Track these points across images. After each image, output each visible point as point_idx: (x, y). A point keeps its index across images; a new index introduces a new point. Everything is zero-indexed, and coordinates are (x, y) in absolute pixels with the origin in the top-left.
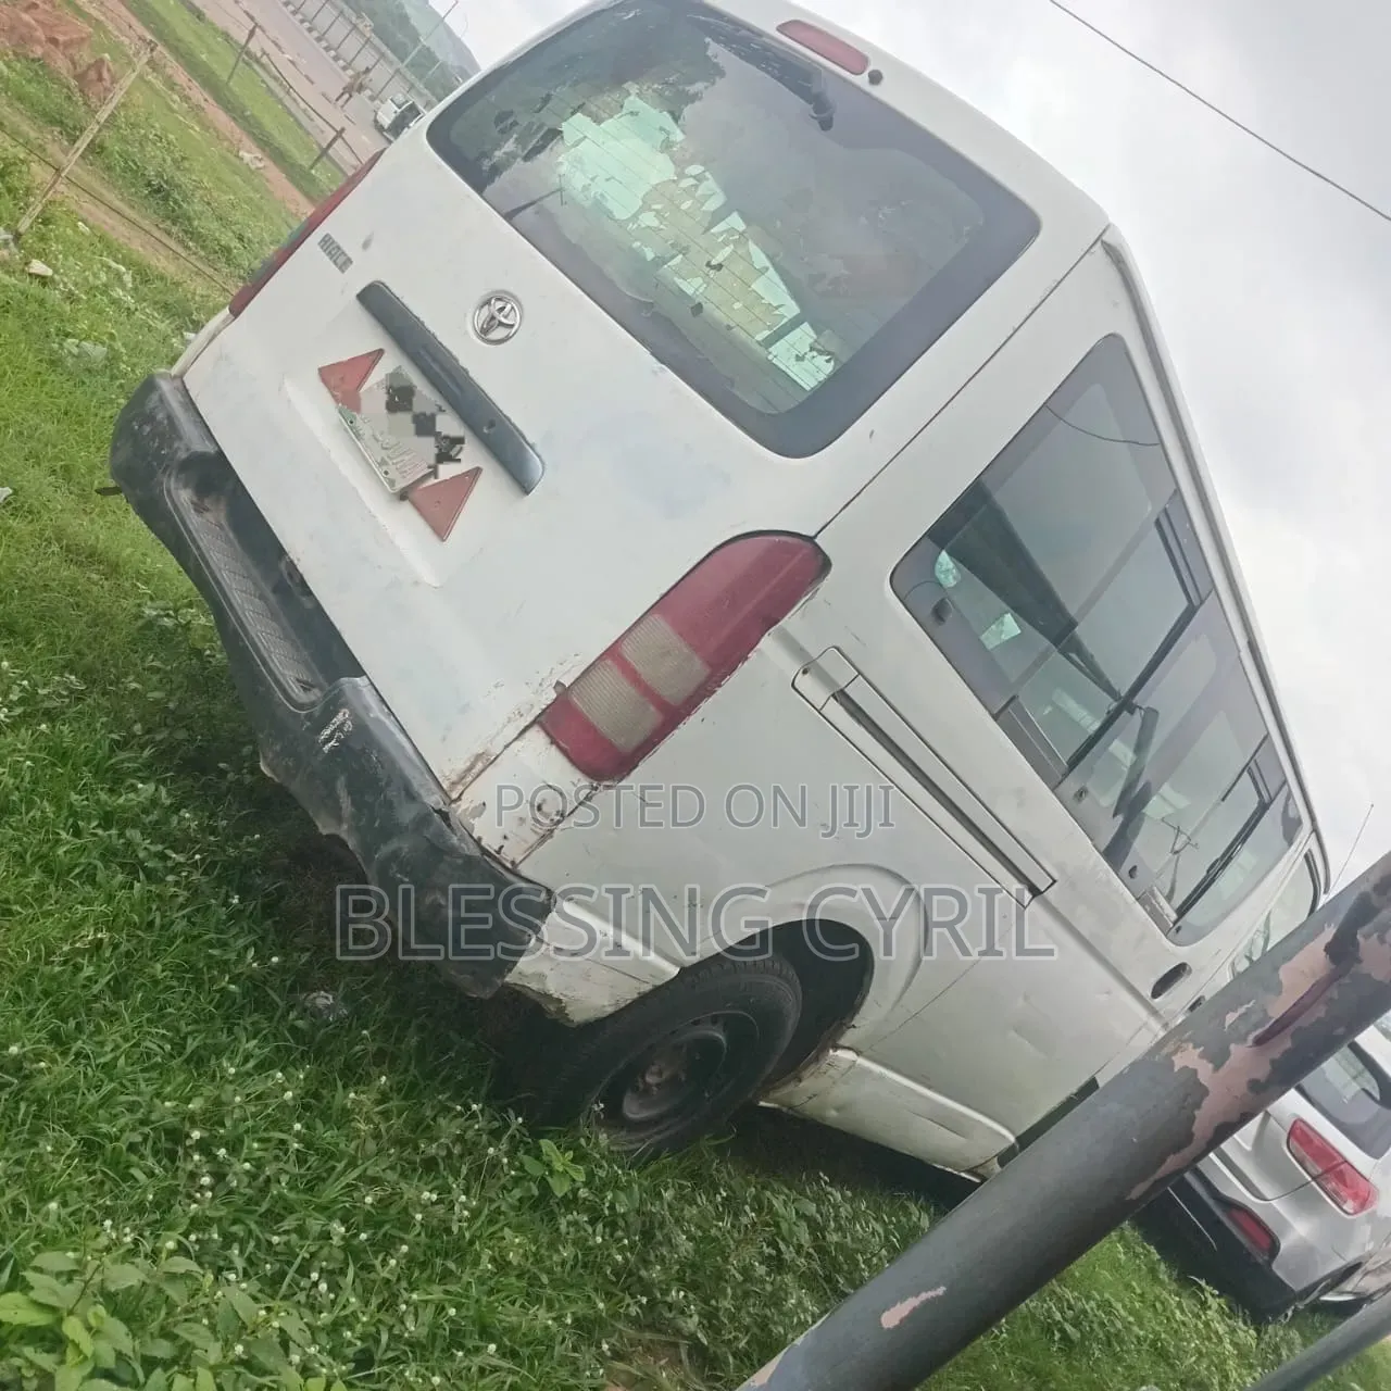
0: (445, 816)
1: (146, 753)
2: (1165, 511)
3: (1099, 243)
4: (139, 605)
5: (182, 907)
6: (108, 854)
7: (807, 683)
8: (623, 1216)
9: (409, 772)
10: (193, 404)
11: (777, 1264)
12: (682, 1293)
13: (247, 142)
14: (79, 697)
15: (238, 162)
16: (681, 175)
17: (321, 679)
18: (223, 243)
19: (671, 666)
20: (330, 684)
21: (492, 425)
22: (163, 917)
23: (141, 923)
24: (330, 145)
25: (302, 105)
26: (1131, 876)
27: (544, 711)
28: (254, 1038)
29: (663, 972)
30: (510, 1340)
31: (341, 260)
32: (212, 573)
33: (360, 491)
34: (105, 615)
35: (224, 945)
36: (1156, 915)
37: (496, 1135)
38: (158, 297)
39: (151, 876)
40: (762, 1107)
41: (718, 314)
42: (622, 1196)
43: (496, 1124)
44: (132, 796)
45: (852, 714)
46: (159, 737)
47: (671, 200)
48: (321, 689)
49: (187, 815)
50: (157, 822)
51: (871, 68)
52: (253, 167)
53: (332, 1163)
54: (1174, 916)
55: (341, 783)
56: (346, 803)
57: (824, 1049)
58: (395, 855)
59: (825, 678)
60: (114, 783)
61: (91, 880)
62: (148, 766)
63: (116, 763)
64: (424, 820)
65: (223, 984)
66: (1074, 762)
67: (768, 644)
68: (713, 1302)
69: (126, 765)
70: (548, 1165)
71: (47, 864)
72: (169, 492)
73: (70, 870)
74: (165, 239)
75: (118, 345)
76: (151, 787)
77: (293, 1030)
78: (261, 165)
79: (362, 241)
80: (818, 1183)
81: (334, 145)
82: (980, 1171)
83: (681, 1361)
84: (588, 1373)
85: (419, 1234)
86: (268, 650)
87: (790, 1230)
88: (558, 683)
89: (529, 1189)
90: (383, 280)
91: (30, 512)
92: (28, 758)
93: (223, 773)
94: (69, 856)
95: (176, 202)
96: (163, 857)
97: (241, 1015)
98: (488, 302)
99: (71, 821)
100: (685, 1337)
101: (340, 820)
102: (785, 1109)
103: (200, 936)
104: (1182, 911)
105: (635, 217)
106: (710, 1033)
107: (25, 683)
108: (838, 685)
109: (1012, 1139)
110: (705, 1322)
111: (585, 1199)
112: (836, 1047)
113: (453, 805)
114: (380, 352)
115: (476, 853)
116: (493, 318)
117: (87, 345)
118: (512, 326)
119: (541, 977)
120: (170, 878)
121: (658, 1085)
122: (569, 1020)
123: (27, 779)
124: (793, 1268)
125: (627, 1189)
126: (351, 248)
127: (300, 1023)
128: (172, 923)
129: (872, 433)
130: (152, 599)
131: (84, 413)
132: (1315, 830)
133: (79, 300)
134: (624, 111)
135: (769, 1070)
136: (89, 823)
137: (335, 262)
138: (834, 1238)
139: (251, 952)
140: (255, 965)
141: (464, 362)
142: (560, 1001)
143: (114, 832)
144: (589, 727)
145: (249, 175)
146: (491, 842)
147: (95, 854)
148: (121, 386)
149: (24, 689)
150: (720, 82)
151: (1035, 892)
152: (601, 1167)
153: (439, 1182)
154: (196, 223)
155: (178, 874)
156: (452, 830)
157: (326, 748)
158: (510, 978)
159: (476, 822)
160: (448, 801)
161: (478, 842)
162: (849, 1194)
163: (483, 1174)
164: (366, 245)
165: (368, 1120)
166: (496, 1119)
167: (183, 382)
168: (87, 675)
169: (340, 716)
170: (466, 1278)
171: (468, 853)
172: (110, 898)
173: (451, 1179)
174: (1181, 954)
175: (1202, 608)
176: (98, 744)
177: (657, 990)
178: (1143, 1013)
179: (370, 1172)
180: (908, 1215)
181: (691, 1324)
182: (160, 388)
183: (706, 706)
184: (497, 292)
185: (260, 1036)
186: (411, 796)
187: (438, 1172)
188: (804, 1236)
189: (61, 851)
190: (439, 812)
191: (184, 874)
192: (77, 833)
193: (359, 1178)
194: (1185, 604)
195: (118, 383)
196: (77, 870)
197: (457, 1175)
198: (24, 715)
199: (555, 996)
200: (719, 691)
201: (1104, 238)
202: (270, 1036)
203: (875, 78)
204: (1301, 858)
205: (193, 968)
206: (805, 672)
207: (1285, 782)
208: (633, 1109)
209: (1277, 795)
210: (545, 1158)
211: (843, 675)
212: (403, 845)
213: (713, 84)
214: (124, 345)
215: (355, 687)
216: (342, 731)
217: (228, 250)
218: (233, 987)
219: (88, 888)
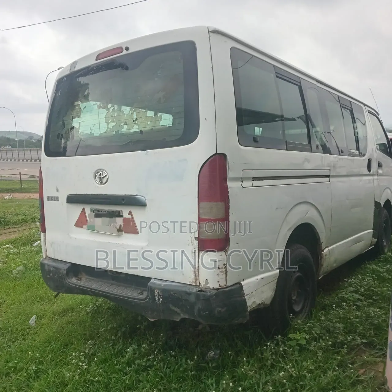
0: (201, 291)
1: (120, 341)
2: (276, 72)
3: (210, 33)
4: (85, 311)
5: (164, 367)
6: (137, 372)
7: (245, 184)
8: (320, 333)
9: (184, 289)
10: (56, 259)
11: (359, 308)
12: (351, 336)
13: (4, 194)
14: (94, 344)
15: (6, 200)
16: (108, 109)
17: (142, 288)
18: (21, 219)
19: (215, 210)
20: (147, 288)
21: (123, 200)
22: (162, 373)
23: (160, 379)
24: (21, 178)
25: (7, 176)
26: (343, 153)
27: (198, 247)
28: (208, 379)
29: (276, 274)
30: (331, 386)
31: (56, 199)
32: (97, 290)
33: (110, 242)
34: (81, 320)
35: (181, 365)
36: (354, 155)
37: (277, 344)
38: (21, 244)
39: (151, 367)
40: (321, 279)
41: (147, 129)
42: (315, 329)
43: (275, 342)
44: (128, 354)
45: (259, 180)
46: (119, 335)
47: (111, 116)
48: (145, 290)
49: (144, 346)
50: (139, 354)
51: (124, 48)
52: (10, 198)
53: (254, 389)
54: (357, 152)
55: (171, 306)
56: (176, 309)
57: (321, 254)
58: (199, 310)
59: (247, 179)
60: (121, 354)
61: (140, 381)
62: (124, 344)
63: (117, 350)
64: (197, 296)
65: (190, 374)
66: (310, 142)
67: (230, 184)
68: (358, 331)
69: (119, 348)
70: (295, 339)
71: (128, 388)
72: (70, 283)
73: (133, 384)
74: (9, 230)
75: (24, 262)
76: (130, 348)
77: (214, 368)
78: (11, 196)
79: (56, 191)
80: (346, 282)
81: (22, 177)
82: (372, 244)
83: (365, 350)
84: (353, 375)
85: (288, 385)
86: (125, 294)
87: (353, 298)
88: (195, 238)
89: (297, 349)
90: (69, 194)
91: (44, 315)
92: (99, 370)
93: (139, 328)
94: (130, 381)
95: (3, 221)
96: (149, 360)
97: (200, 377)
98: (96, 176)
99: (122, 373)
100: (361, 345)
101: (179, 314)
102: (325, 274)
103: (174, 369)
104: (358, 149)
105: (108, 127)
106: (296, 276)
107: (82, 354)
108: (251, 177)
109: (372, 231)
110: (361, 337)
111: (309, 338)
112: (323, 251)
113: (200, 287)
114: (84, 209)
115: (216, 291)
116: (100, 178)
117: (18, 269)
118: (106, 175)
119: (254, 302)
120: (155, 363)
121: (297, 297)
122: (268, 305)
123: (104, 374)
124: (364, 306)
125: (314, 326)
126: (55, 194)
127: (214, 365)
128: (166, 372)
129: (205, 119)
130: (86, 307)
131: (32, 283)
132: (365, 105)
133: (6, 261)
134: (82, 109)
135: (315, 270)
136: (126, 369)
137: (55, 201)
138: (362, 290)
139: (189, 361)
140: (192, 363)
141: (104, 193)
142: (262, 303)
143: (133, 366)
144: (211, 240)
145: (11, 200)
146: (216, 286)
147: (134, 374)
148: (33, 269)
149: (83, 355)
150: (90, 86)
151: (328, 176)
152: (305, 328)
153: (278, 368)
154: (11, 221)
155: (155, 360)
156: (205, 292)
157: (160, 302)
158: (249, 309)
159: (209, 285)
160: (198, 287)
161: (213, 289)
162: (354, 277)
163: (284, 356)
164: (58, 191)
165: (251, 371)
166: (274, 341)
167: (49, 257)
168: (92, 338)
169: (156, 293)
170: (307, 383)
171: (214, 293)
172: (148, 381)
173: (280, 365)
174: (366, 158)
175: (302, 84)
176: (110, 350)
177: (278, 279)
178: (371, 178)
179: (264, 382)
180: (369, 268)
181: (359, 341)
182: (45, 263)
183: (231, 210)
184: (95, 172)
185: (209, 377)
186: (189, 294)
187: (275, 366)
188: (357, 296)
189: (127, 382)
190: (199, 291)
191: (157, 359)
192: (126, 374)
193: (263, 386)
194: (297, 87)
195: (32, 269)
196: (135, 382)
197: (280, 362)
198: (89, 361)
199: (261, 303)
200: (230, 204)
201: (210, 30)
202: (211, 375)
203: (127, 49)
204: (368, 113)
205: (181, 377)
206: (242, 182)
207: (350, 102)
208: (297, 308)
209: (352, 106)
210: (292, 339)
211: (250, 174)
212: (199, 306)
213: (89, 88)
214: (25, 261)
215: (152, 283)
216: (160, 295)
217: (23, 219)
218: (193, 373)
219: (141, 384)
